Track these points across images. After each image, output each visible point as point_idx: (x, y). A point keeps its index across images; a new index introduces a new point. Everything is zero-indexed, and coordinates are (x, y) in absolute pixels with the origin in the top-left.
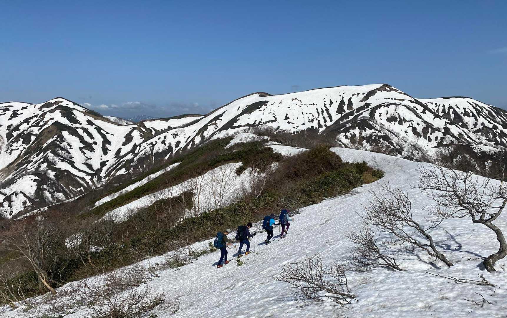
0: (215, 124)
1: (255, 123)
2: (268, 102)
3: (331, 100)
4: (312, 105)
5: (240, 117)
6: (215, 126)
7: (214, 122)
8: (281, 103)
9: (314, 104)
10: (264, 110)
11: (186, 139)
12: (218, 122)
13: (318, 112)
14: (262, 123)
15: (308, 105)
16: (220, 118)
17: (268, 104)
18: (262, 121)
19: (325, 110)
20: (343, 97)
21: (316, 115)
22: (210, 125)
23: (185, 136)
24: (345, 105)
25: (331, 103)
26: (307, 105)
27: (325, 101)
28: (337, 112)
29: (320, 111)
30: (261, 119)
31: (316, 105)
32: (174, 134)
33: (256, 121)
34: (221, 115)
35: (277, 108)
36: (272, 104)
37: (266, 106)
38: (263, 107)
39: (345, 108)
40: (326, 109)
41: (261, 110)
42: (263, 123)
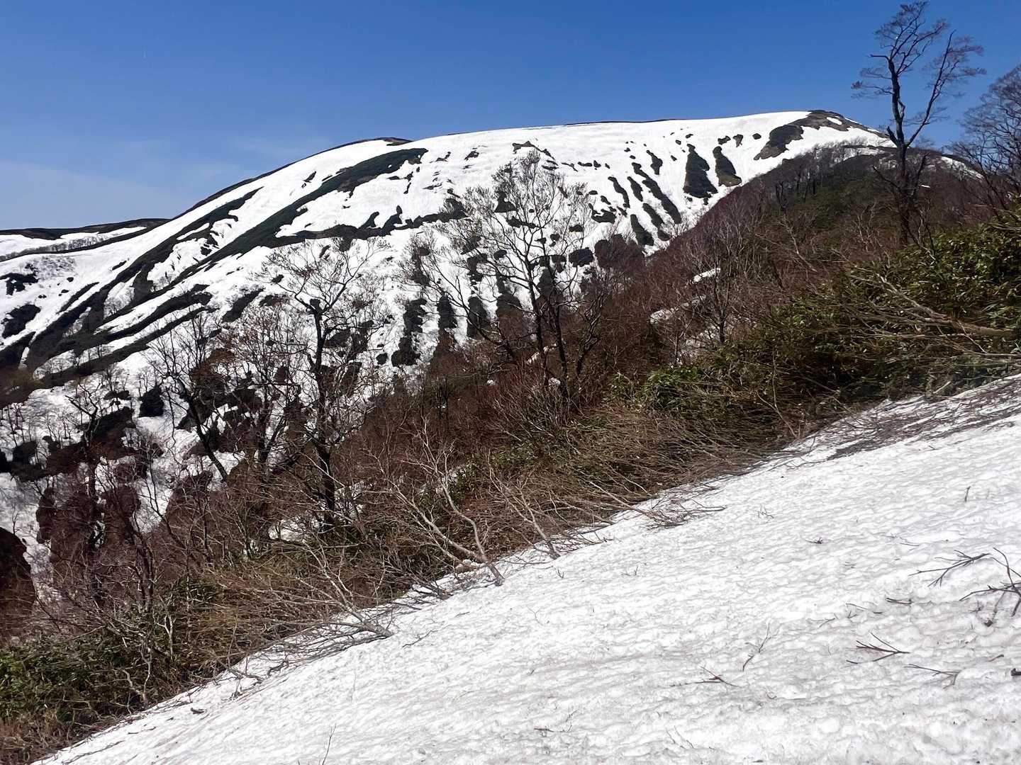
0: (206, 234)
1: (371, 221)
2: (424, 151)
3: (652, 154)
4: (589, 165)
5: (308, 205)
6: (203, 241)
7: (206, 226)
8: (473, 154)
9: (597, 165)
10: (409, 177)
11: (67, 297)
12: (219, 226)
13: (619, 189)
14: (404, 224)
15: (577, 166)
16: (232, 213)
17: (425, 158)
18: (404, 217)
19: (644, 182)
20: (692, 148)
21: (617, 199)
22: (188, 239)
23: (66, 285)
24: (708, 168)
25: (657, 164)
26: (572, 165)
27: (633, 157)
28: (686, 190)
29: (627, 186)
30: (399, 210)
31: (603, 167)
32: (12, 276)
33: (376, 214)
34: (237, 204)
35: (460, 172)
36: (439, 159)
37: (416, 166)
38: (406, 168)
39: (712, 176)
40: (645, 179)
41: (396, 178)
42: (408, 221)
